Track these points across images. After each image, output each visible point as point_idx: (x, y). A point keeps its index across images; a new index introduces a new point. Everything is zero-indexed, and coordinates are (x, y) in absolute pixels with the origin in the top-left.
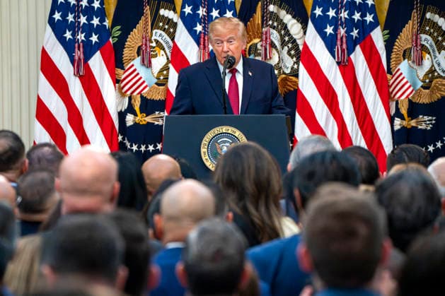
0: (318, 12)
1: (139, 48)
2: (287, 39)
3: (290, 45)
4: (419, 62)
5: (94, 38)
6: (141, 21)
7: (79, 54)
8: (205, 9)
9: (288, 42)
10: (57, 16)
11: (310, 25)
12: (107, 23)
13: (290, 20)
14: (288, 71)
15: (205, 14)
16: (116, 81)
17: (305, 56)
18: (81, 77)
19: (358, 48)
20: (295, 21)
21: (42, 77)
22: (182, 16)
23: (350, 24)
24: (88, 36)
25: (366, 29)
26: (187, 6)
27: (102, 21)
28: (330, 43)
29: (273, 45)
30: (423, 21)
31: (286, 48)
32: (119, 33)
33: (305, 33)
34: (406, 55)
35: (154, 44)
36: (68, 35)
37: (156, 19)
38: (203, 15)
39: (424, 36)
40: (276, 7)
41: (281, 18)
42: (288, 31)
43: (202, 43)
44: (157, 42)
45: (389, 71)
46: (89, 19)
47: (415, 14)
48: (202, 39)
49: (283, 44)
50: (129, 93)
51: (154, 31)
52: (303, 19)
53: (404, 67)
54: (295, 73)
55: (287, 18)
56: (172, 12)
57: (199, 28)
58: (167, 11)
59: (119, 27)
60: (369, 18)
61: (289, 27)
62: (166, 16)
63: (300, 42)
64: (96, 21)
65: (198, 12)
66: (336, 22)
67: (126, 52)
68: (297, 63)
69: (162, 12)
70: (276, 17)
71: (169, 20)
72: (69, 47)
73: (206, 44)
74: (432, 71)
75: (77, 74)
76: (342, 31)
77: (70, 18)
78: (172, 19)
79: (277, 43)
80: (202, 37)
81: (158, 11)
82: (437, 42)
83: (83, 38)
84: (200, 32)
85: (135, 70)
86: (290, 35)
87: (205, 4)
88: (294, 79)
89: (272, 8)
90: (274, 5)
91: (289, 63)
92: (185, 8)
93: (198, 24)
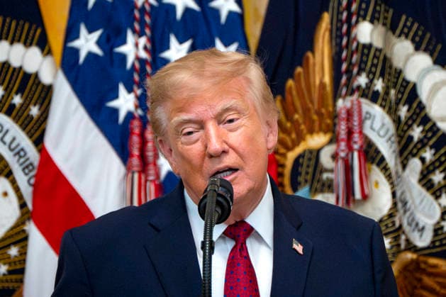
2: (417, 133)
3: (428, 155)
8: (143, 41)
9: (423, 143)
13: (426, 72)
14: (423, 241)
15: (143, 55)
22: (69, 62)
26: (83, 31)
29: (371, 154)
31: (415, 164)
38: (138, 58)
40: (380, 29)
41: (397, 62)
42: (421, 107)
43: (136, 152)
48: (135, 139)
49: (406, 149)
56: (35, 51)
57: (125, 102)
58: (19, 48)
61: (424, 94)
62: (15, 63)
65: (122, 49)
71: (27, 76)
73: (150, 154)
78: (36, 75)
79: (386, 149)
80: (137, 131)
84: (130, 116)
86: (426, 120)
87: (142, 23)
89: (366, 32)
90: (372, 21)
91: (427, 212)
92: (77, 37)
93: (122, 90)
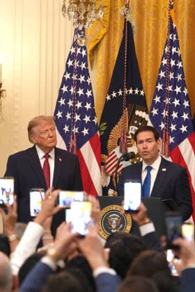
1: (119, 139)
5: (85, 132)
6: (121, 119)
7: (73, 143)
10: (59, 115)
12: (96, 120)
16: (102, 164)
24: (81, 129)
27: (92, 118)
32: (105, 127)
35: (130, 137)
36: (66, 129)
37: (133, 119)
44: (132, 135)
46: (82, 117)
50: (111, 173)
51: (131, 127)
59: (105, 124)
64: (87, 119)
67: (110, 142)
69: (138, 113)
77: (68, 116)
81: (134, 112)
83: (77, 131)
85: (116, 156)
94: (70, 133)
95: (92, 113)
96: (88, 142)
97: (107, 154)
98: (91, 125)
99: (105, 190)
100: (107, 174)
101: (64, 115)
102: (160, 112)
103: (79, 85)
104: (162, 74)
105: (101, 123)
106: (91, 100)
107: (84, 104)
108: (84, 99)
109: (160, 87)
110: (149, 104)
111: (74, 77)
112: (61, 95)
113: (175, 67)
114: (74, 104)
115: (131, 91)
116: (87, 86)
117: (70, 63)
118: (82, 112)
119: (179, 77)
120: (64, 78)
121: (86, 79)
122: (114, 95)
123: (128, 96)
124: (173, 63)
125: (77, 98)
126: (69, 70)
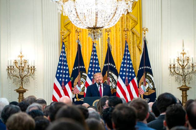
0: (121, 73)
1: (78, 82)
4: (145, 85)
5: (67, 80)
6: (78, 76)
7: (63, 84)
10: (58, 75)
11: (119, 77)
12: (70, 77)
16: (72, 91)
17: (118, 84)
18: (63, 90)
19: (131, 82)
20: (115, 76)
21: (54, 90)
22: (88, 74)
23: (129, 76)
24: (65, 80)
25: (132, 77)
26: (89, 72)
27: (68, 76)
28: (124, 81)
29: (110, 81)
30: (146, 76)
32: (73, 79)
33: (118, 78)
34: (142, 83)
39: (146, 79)
42: (114, 78)
43: (93, 81)
44: (82, 81)
45: (138, 88)
46: (65, 76)
47: (144, 74)
51: (81, 78)
52: (117, 75)
53: (142, 86)
54: (116, 88)
55: (113, 75)
56: (85, 74)
57: (92, 77)
59: (73, 77)
60: (133, 75)
63: (117, 81)
64: (67, 76)
66: (125, 76)
67: (74, 84)
68: (116, 86)
69: (83, 74)
70: (111, 75)
72: (60, 82)
74: (149, 87)
75: (63, 89)
76: (127, 78)
77: (61, 75)
79: (111, 81)
81: (82, 73)
82: (150, 80)
85: (76, 88)
87: (93, 72)
88: (115, 90)
91: (114, 86)
94: (62, 81)
95: (68, 74)
96: (67, 84)
97: (74, 87)
98: (68, 78)
99: (73, 99)
100: (74, 94)
101: (59, 75)
102: (91, 73)
103: (64, 65)
104: (91, 61)
105: (71, 77)
106: (68, 70)
107: (66, 72)
108: (66, 70)
109: (91, 65)
110: (87, 71)
111: (62, 63)
112: (58, 69)
113: (96, 59)
114: (63, 71)
115: (81, 67)
116: (66, 66)
117: (61, 58)
118: (65, 74)
119: (97, 62)
120: (59, 63)
121: (66, 63)
122: (75, 68)
123: (80, 68)
124: (95, 57)
125: (63, 70)
126: (60, 61)
